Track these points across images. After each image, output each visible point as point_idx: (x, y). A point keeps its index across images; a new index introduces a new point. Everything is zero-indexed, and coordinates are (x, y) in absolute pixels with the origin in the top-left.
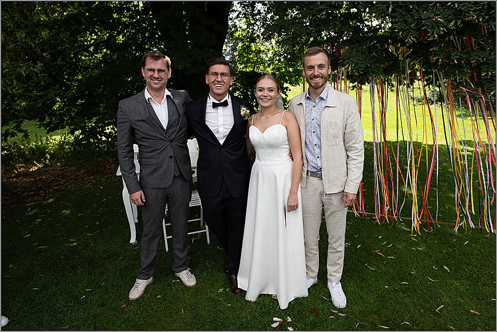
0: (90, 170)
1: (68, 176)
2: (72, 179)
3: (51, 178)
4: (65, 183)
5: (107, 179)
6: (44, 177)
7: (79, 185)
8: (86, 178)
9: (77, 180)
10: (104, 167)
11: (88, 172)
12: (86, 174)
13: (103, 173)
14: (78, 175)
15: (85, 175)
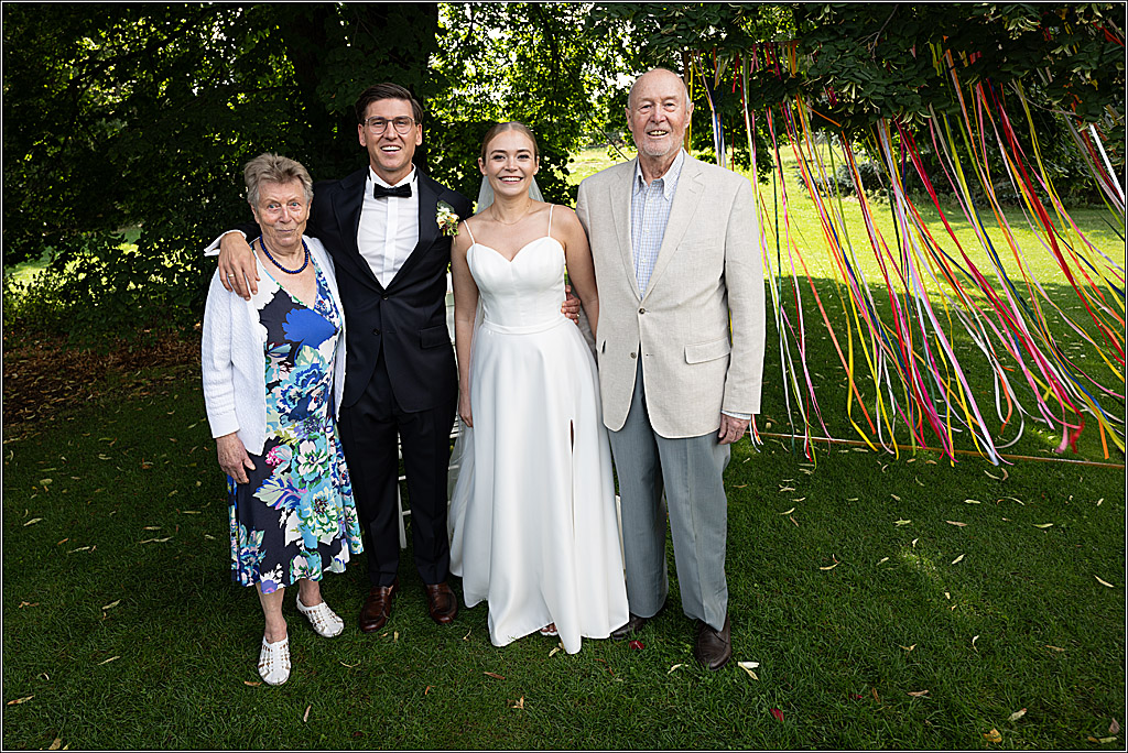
0: (131, 354)
1: (78, 370)
2: (91, 378)
3: (36, 377)
4: (75, 388)
5: (178, 374)
6: (16, 375)
7: (113, 391)
8: (126, 375)
9: (105, 381)
10: (161, 348)
11: (125, 361)
12: (119, 364)
13: (164, 361)
14: (102, 367)
15: (121, 367)
